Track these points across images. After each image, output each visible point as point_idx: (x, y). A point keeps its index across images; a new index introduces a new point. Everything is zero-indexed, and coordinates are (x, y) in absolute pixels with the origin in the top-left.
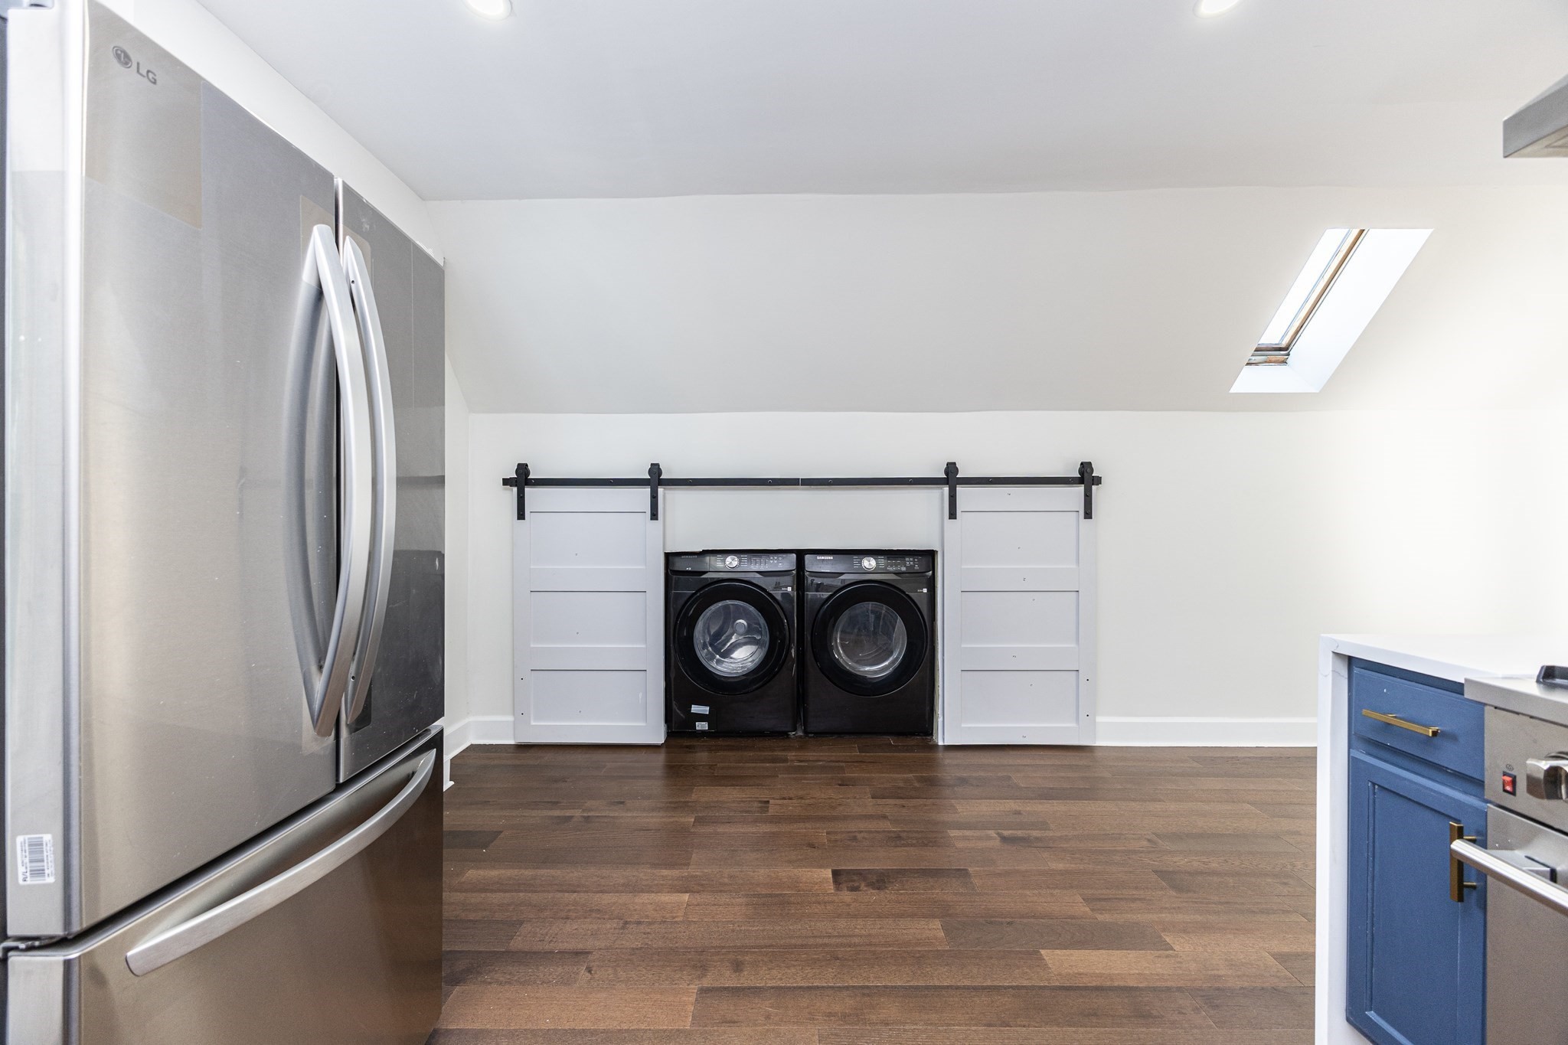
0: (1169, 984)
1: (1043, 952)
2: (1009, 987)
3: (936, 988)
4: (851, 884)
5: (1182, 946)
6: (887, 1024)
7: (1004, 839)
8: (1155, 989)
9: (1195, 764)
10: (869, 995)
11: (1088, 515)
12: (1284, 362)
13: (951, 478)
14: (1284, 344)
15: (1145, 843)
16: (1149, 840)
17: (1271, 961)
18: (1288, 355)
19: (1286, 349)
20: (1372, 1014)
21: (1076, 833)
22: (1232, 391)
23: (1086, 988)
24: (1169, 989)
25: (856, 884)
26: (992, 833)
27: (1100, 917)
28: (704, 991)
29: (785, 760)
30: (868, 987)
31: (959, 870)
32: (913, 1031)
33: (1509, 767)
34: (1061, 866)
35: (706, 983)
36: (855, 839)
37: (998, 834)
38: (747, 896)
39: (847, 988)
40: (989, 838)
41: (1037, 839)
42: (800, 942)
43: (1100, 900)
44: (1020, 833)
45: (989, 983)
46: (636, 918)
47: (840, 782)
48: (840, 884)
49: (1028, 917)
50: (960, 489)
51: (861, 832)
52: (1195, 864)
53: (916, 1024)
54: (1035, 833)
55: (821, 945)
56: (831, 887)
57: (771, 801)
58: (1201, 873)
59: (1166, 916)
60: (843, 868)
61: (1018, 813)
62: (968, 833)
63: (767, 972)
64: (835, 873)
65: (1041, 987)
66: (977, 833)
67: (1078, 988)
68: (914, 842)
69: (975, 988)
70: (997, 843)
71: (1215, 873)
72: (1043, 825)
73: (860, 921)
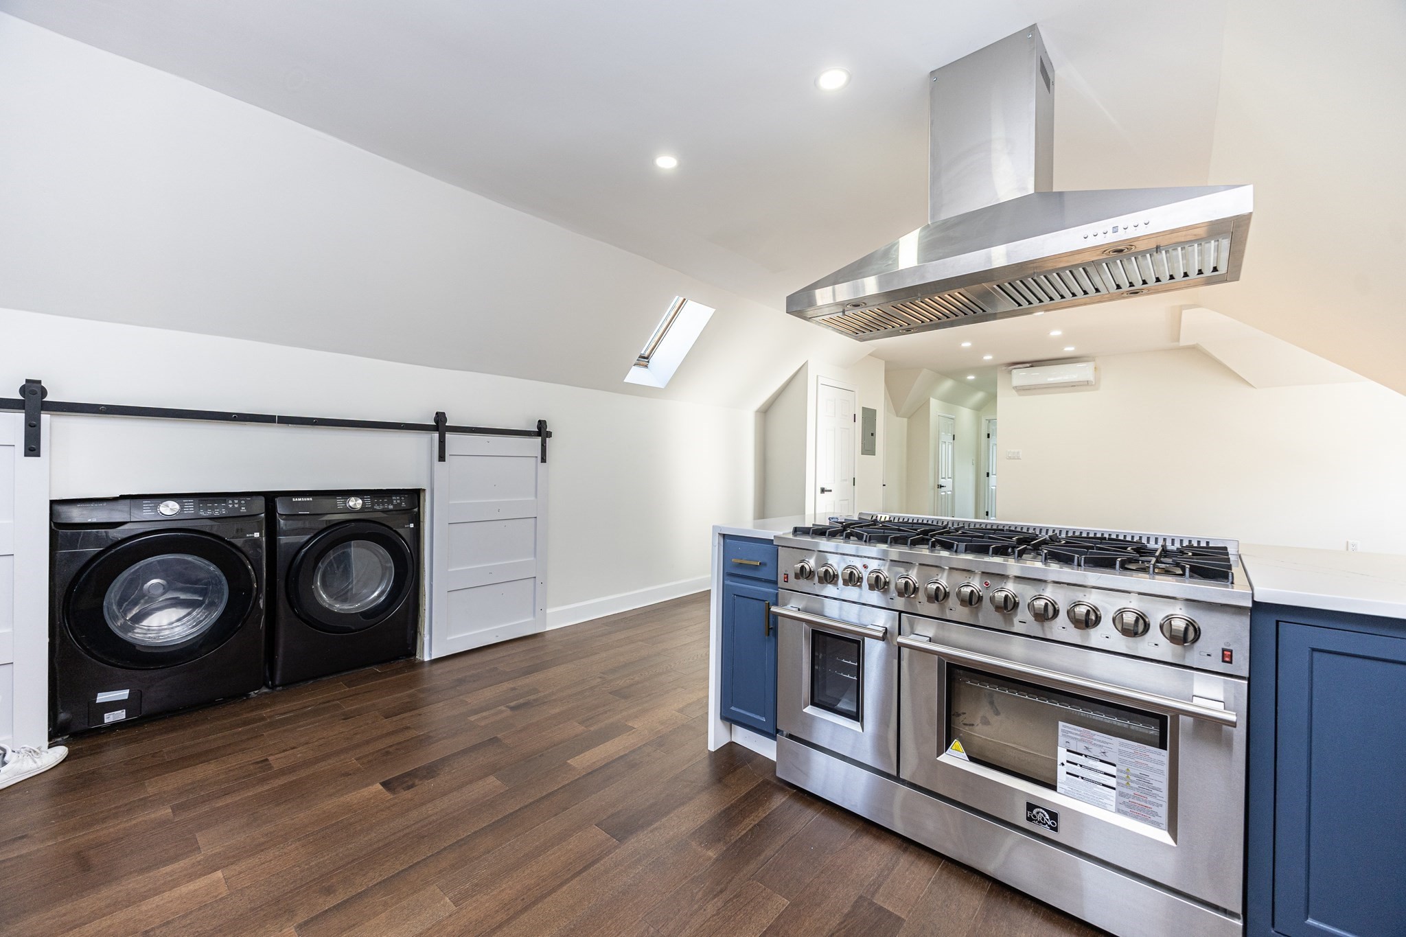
0: (639, 745)
1: (569, 761)
2: (558, 789)
3: (511, 814)
4: (404, 785)
5: (636, 724)
6: (489, 852)
7: (512, 708)
8: (634, 751)
9: (607, 628)
10: (465, 844)
11: (544, 460)
12: (646, 366)
13: (440, 425)
14: (646, 355)
15: (599, 680)
16: (600, 678)
17: (677, 714)
18: (648, 362)
19: (647, 358)
20: (733, 708)
21: (557, 688)
22: (625, 381)
23: (601, 768)
24: (640, 748)
25: (410, 783)
26: (503, 708)
27: (592, 729)
28: (300, 927)
29: (263, 719)
30: (462, 840)
31: (491, 739)
32: (510, 845)
33: (786, 571)
34: (557, 710)
35: (301, 917)
36: (388, 753)
37: (507, 707)
38: (299, 840)
39: (445, 849)
40: (502, 712)
41: (534, 700)
42: (381, 844)
43: (588, 720)
44: (521, 701)
45: (544, 794)
46: (158, 921)
47: (343, 717)
48: (394, 789)
49: (551, 747)
50: (448, 436)
51: (391, 746)
52: (628, 681)
53: (509, 840)
54: (532, 697)
55: (404, 836)
56: (389, 796)
57: (270, 758)
58: (632, 685)
59: (625, 713)
60: (391, 777)
61: (514, 689)
62: (484, 714)
63: (363, 878)
64: (384, 784)
65: (576, 780)
66: (492, 712)
67: (597, 770)
68: (445, 735)
69: (538, 801)
70: (509, 712)
71: (638, 683)
72: (535, 691)
73: (429, 805)
